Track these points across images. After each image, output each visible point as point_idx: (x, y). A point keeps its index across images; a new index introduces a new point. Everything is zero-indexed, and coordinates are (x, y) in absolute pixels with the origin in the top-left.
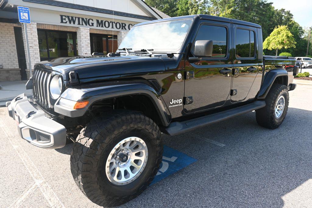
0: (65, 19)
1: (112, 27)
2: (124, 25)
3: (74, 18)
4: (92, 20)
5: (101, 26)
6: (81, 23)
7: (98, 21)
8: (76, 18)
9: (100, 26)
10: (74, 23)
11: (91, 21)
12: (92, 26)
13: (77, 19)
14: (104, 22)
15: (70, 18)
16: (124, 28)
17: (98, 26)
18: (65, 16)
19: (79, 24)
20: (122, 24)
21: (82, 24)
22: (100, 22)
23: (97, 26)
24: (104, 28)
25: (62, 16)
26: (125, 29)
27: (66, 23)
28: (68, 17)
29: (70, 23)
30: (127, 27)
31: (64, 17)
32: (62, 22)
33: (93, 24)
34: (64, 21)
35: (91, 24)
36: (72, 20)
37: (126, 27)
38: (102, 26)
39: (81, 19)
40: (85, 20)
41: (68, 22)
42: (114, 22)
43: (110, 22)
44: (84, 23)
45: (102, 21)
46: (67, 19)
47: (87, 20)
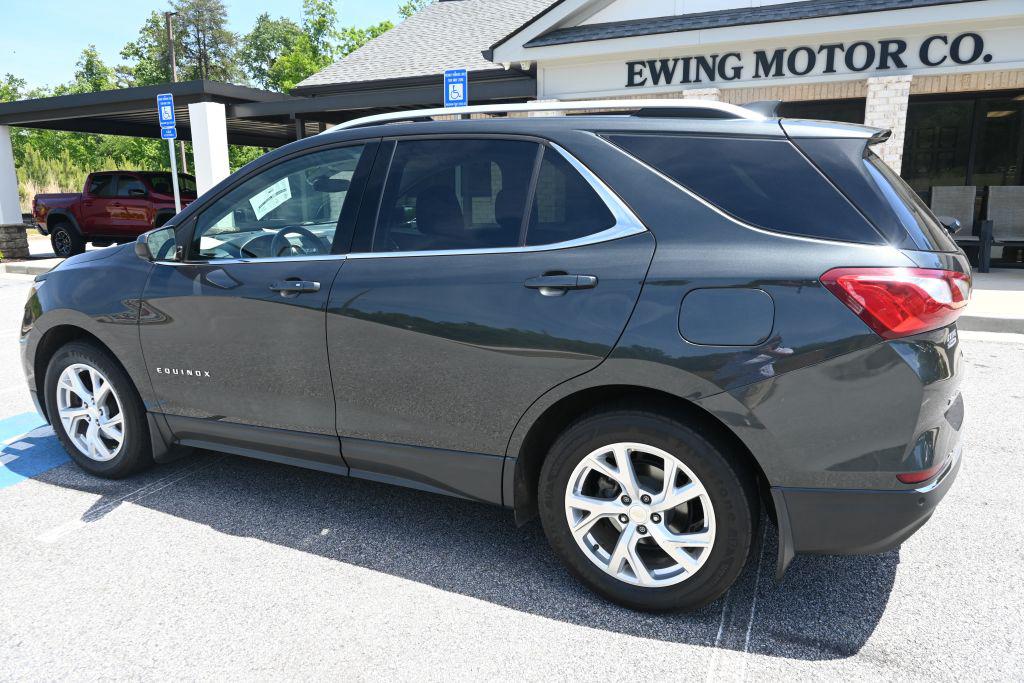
0: (640, 73)
1: (830, 69)
2: (893, 48)
3: (671, 64)
4: (738, 56)
5: (773, 70)
6: (692, 76)
7: (760, 56)
8: (676, 61)
9: (767, 75)
10: (669, 81)
11: (731, 62)
12: (736, 79)
13: (680, 64)
14: (786, 56)
15: (658, 66)
16: (890, 62)
17: (761, 72)
18: (643, 63)
19: (686, 79)
20: (885, 44)
21: (698, 80)
22: (770, 56)
23: (757, 76)
24: (789, 79)
25: (631, 65)
26: (900, 64)
27: (642, 84)
28: (652, 64)
29: (656, 81)
30: (910, 56)
31: (637, 68)
32: (631, 83)
33: (738, 72)
34: (637, 79)
35: (729, 72)
36: (662, 71)
37: (903, 57)
38: (779, 73)
39: (693, 64)
40: (710, 61)
41: (650, 81)
42: (841, 47)
43: (816, 49)
44: (703, 75)
45: (779, 54)
46: (647, 72)
47: (718, 60)
